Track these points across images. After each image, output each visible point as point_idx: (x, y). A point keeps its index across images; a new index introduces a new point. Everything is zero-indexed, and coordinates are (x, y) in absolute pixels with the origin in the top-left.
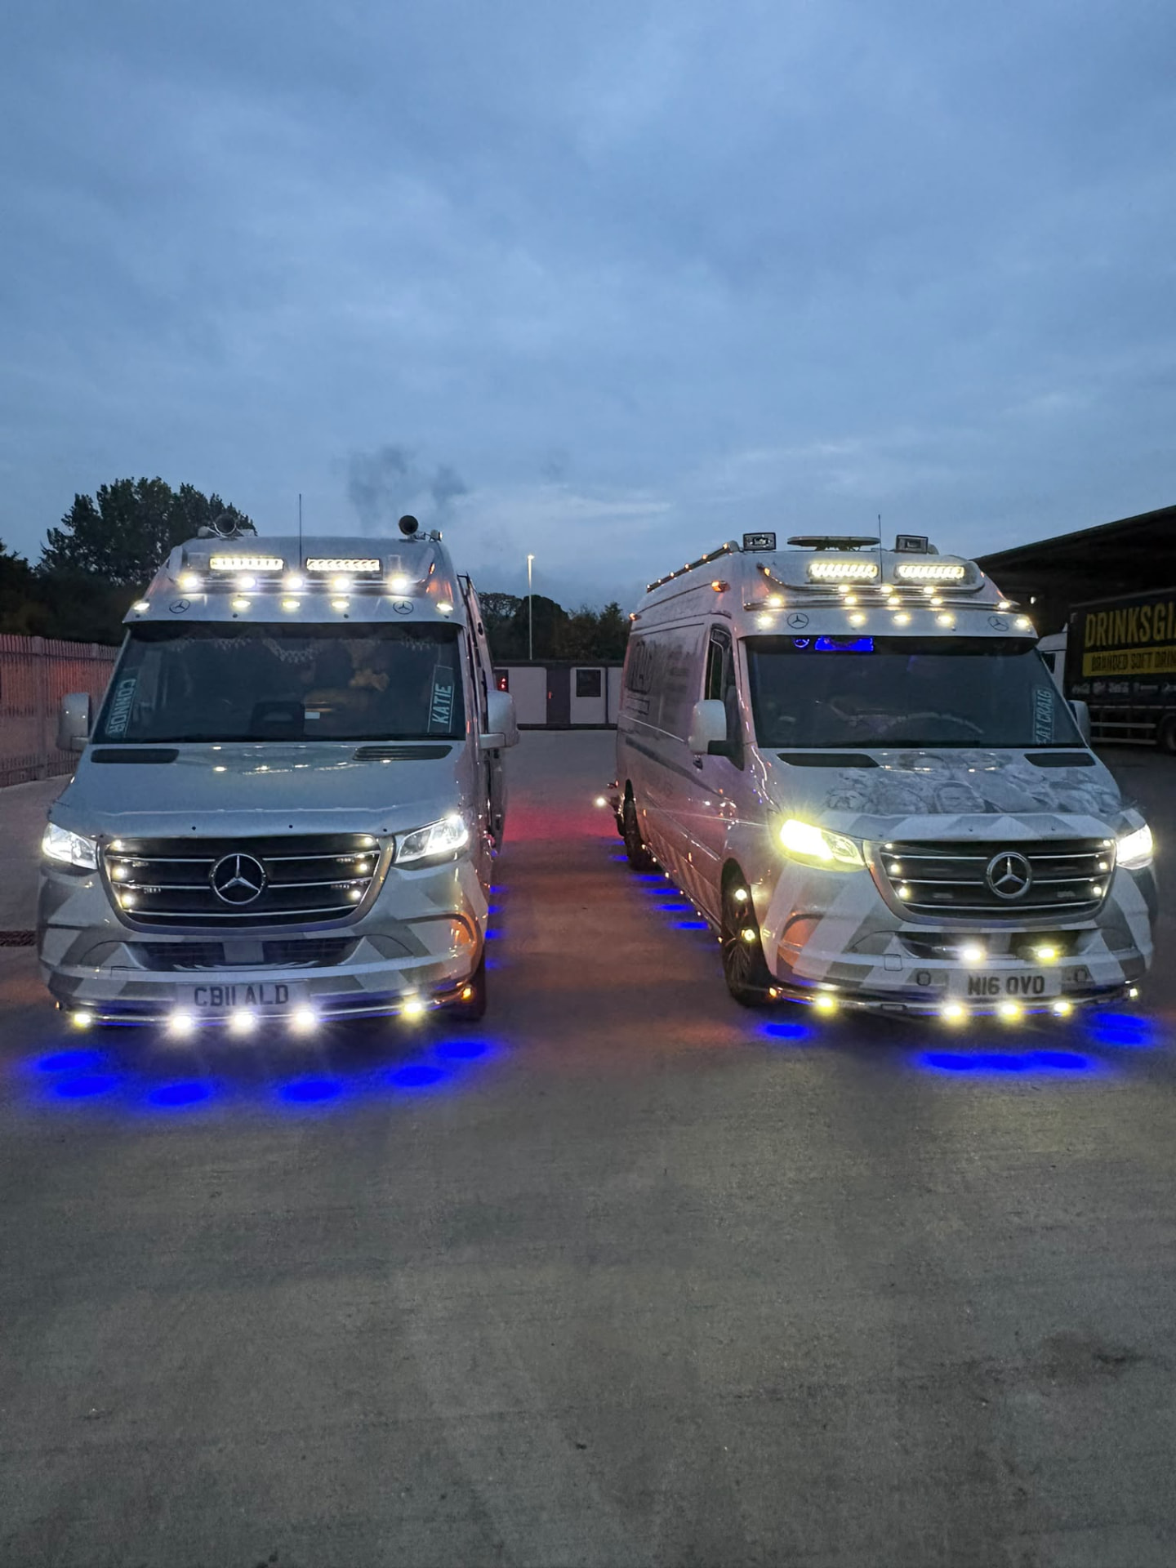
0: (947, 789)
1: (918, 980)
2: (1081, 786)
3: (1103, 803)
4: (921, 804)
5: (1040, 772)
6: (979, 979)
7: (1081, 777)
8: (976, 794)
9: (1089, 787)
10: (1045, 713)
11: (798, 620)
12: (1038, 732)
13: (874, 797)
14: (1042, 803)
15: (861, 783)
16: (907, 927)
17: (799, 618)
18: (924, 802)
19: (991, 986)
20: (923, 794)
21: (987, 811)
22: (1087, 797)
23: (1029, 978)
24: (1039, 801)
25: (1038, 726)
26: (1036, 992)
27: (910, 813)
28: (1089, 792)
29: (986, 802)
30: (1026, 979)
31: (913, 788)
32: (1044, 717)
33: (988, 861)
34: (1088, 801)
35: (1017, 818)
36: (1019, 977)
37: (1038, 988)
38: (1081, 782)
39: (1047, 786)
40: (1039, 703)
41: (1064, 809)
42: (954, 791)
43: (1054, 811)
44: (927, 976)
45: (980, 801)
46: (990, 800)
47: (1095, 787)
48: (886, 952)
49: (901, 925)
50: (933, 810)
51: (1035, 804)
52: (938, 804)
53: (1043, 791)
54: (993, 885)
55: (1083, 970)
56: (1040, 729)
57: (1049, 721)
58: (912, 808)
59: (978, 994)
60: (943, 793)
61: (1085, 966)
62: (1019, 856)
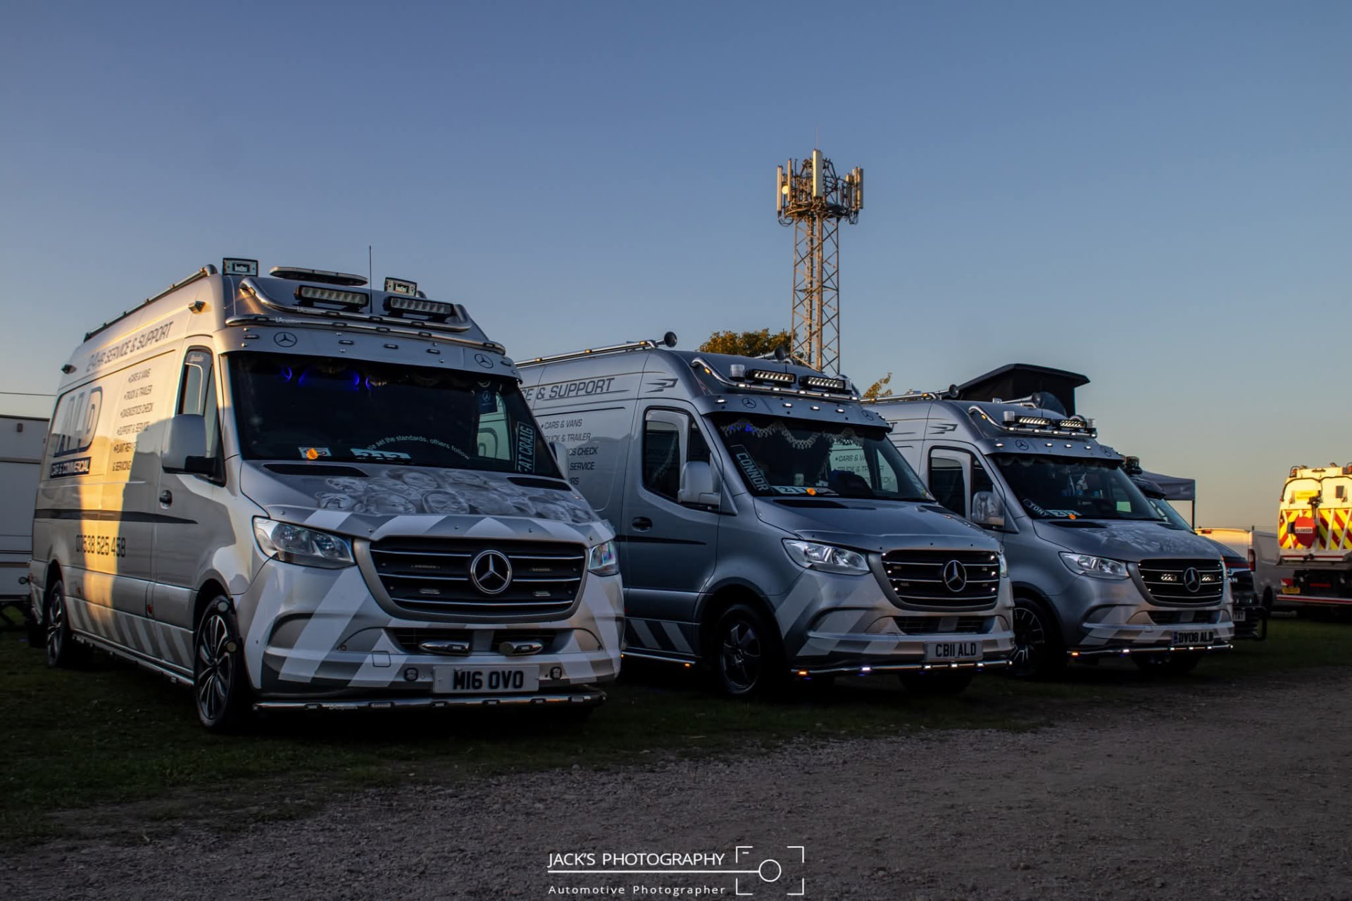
0: (433, 495)
1: (405, 675)
2: (558, 502)
3: (576, 516)
4: (410, 506)
5: (519, 489)
6: (463, 673)
7: (557, 496)
8: (462, 500)
9: (564, 503)
10: (527, 447)
11: (285, 339)
12: (520, 462)
13: (364, 499)
14: (521, 510)
15: (351, 488)
16: (395, 623)
17: (288, 338)
18: (413, 504)
19: (475, 680)
20: (412, 498)
21: (471, 513)
22: (561, 509)
23: (510, 672)
24: (518, 508)
25: (520, 457)
26: (515, 686)
27: (400, 513)
28: (563, 507)
29: (470, 506)
30: (506, 674)
31: (402, 493)
32: (525, 450)
33: (471, 560)
34: (562, 513)
35: (500, 520)
36: (500, 672)
37: (518, 683)
38: (557, 500)
39: (526, 499)
40: (521, 438)
41: (540, 515)
42: (440, 497)
43: (531, 516)
44: (414, 672)
45: (465, 505)
46: (473, 505)
47: (570, 504)
48: (374, 649)
49: (390, 620)
50: (421, 510)
51: (515, 510)
52: (426, 507)
53: (522, 502)
54: (476, 581)
55: (559, 668)
56: (522, 460)
57: (531, 454)
58: (401, 509)
59: (463, 688)
60: (430, 499)
61: (560, 664)
62: (499, 554)
